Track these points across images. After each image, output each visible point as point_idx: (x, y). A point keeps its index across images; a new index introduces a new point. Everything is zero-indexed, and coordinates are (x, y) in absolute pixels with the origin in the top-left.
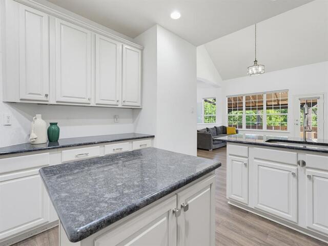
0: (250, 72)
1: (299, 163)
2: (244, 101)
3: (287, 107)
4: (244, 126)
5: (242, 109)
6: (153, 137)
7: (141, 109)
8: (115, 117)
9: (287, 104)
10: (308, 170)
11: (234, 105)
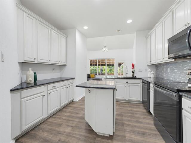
0: (103, 50)
1: (126, 82)
2: (98, 62)
3: (114, 65)
4: (98, 74)
5: (97, 66)
6: (74, 78)
7: (66, 66)
8: (53, 69)
9: (114, 64)
10: (129, 84)
11: (93, 63)
